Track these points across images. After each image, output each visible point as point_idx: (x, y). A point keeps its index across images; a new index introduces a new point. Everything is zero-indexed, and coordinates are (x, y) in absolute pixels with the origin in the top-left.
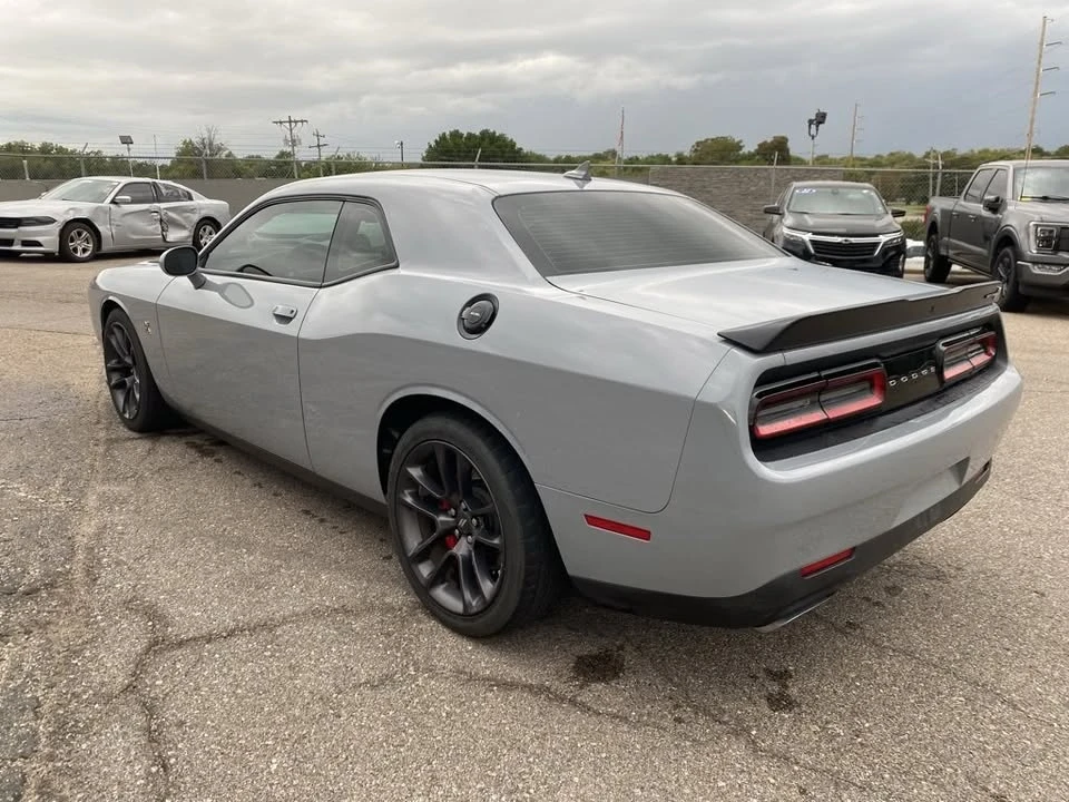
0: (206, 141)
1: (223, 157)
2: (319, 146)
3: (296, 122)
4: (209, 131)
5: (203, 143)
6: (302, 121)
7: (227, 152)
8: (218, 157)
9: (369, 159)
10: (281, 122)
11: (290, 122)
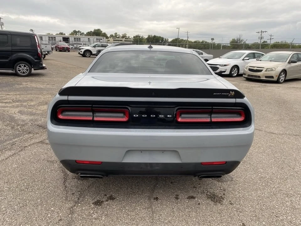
0: (238, 39)
1: (242, 43)
2: (271, 39)
3: (263, 32)
4: (240, 36)
5: (237, 39)
6: (265, 32)
7: (244, 42)
8: (241, 43)
9: (289, 43)
10: (259, 32)
11: (262, 32)
